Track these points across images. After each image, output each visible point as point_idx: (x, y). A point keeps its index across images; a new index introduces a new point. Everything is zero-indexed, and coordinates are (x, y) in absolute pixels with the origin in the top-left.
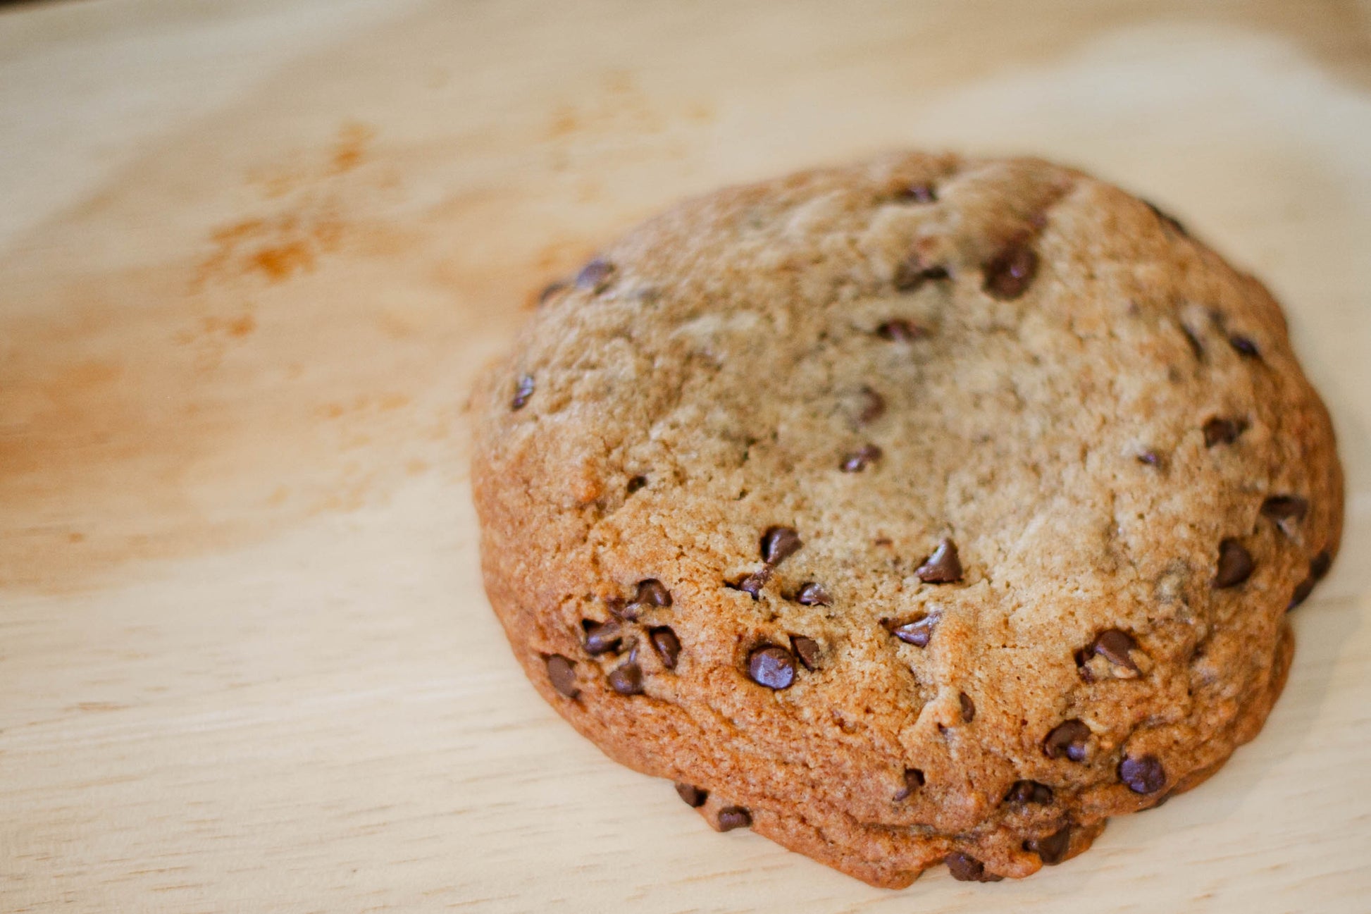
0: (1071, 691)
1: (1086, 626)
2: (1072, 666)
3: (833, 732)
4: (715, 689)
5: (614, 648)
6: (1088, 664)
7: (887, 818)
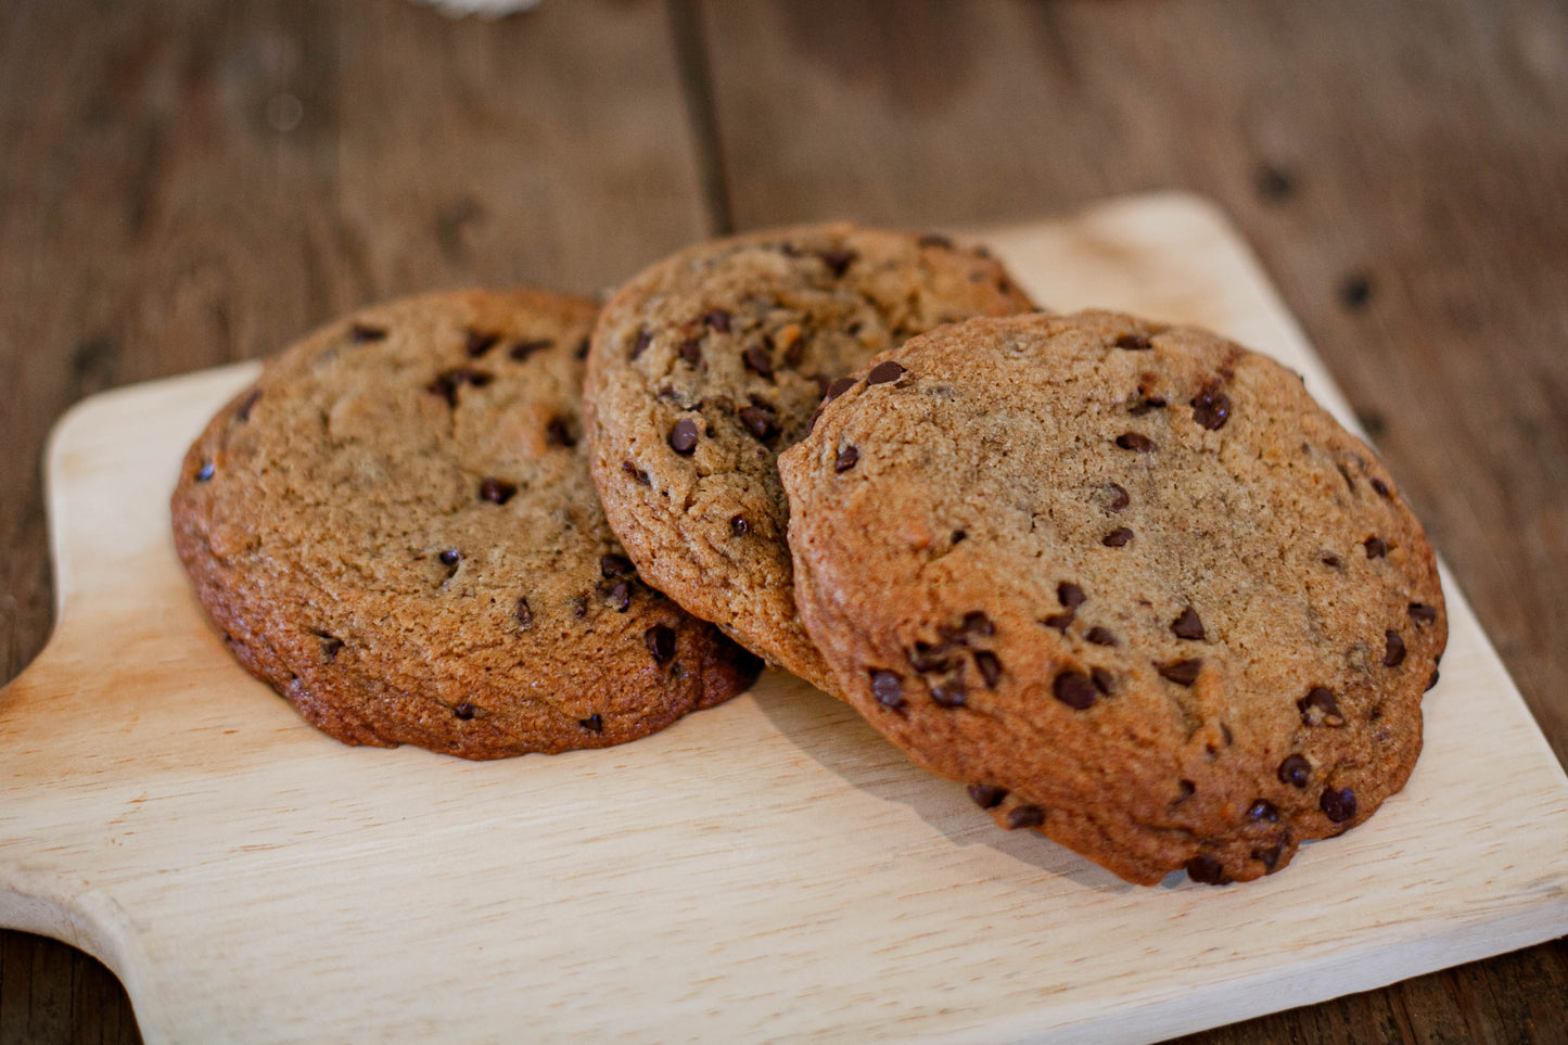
0: (1295, 733)
1: (1305, 681)
2: (1297, 711)
3: (1128, 745)
4: (1032, 705)
5: (940, 668)
6: (1308, 711)
7: (1162, 820)
